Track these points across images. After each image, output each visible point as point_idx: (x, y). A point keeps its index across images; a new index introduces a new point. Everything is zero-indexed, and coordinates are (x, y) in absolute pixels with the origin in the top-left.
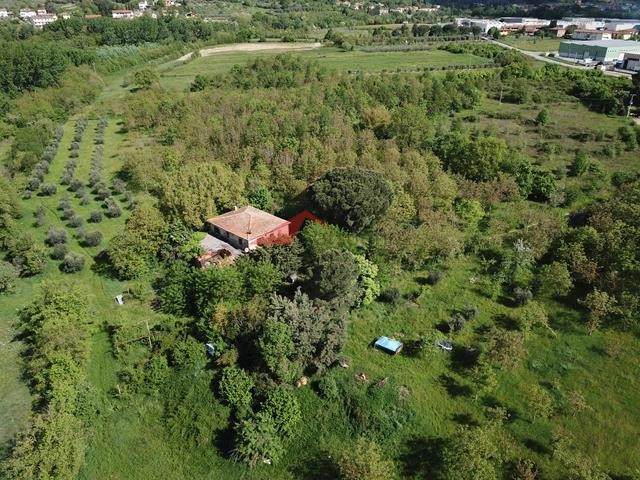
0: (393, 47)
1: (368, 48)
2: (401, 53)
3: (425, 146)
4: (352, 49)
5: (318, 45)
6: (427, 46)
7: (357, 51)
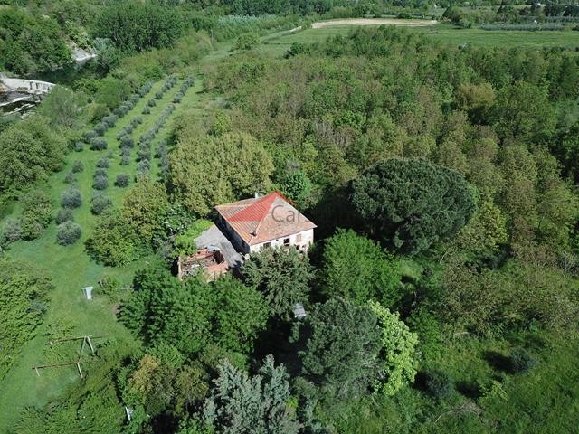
0: (518, 26)
1: (489, 26)
2: (527, 32)
3: (537, 140)
4: (469, 26)
5: (434, 22)
6: (559, 25)
7: (475, 29)
